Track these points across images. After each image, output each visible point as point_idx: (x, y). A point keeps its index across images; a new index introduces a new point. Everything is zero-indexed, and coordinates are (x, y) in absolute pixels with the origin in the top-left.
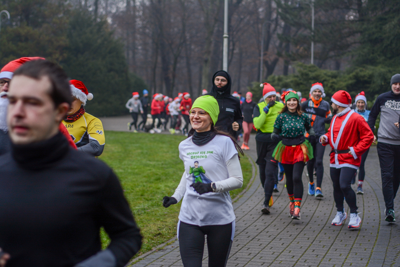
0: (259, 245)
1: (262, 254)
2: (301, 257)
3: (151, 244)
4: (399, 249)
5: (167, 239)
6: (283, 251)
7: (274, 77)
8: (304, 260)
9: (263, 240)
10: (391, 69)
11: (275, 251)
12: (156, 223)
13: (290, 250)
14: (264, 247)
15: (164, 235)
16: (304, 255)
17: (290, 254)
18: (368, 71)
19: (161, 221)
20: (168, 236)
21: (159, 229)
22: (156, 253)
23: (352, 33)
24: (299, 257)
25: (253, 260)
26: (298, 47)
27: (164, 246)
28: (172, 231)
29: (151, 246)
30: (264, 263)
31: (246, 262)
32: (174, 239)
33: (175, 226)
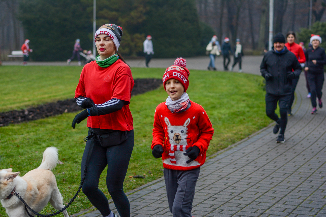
0: (285, 160)
1: (286, 166)
2: (317, 169)
6: (303, 165)
8: (320, 172)
11: (297, 164)
13: (310, 163)
14: (288, 161)
16: (320, 168)
17: (309, 167)
24: (316, 169)
25: (277, 171)
28: (215, 148)
30: (286, 174)
31: (271, 173)
32: (216, 154)
33: (219, 144)
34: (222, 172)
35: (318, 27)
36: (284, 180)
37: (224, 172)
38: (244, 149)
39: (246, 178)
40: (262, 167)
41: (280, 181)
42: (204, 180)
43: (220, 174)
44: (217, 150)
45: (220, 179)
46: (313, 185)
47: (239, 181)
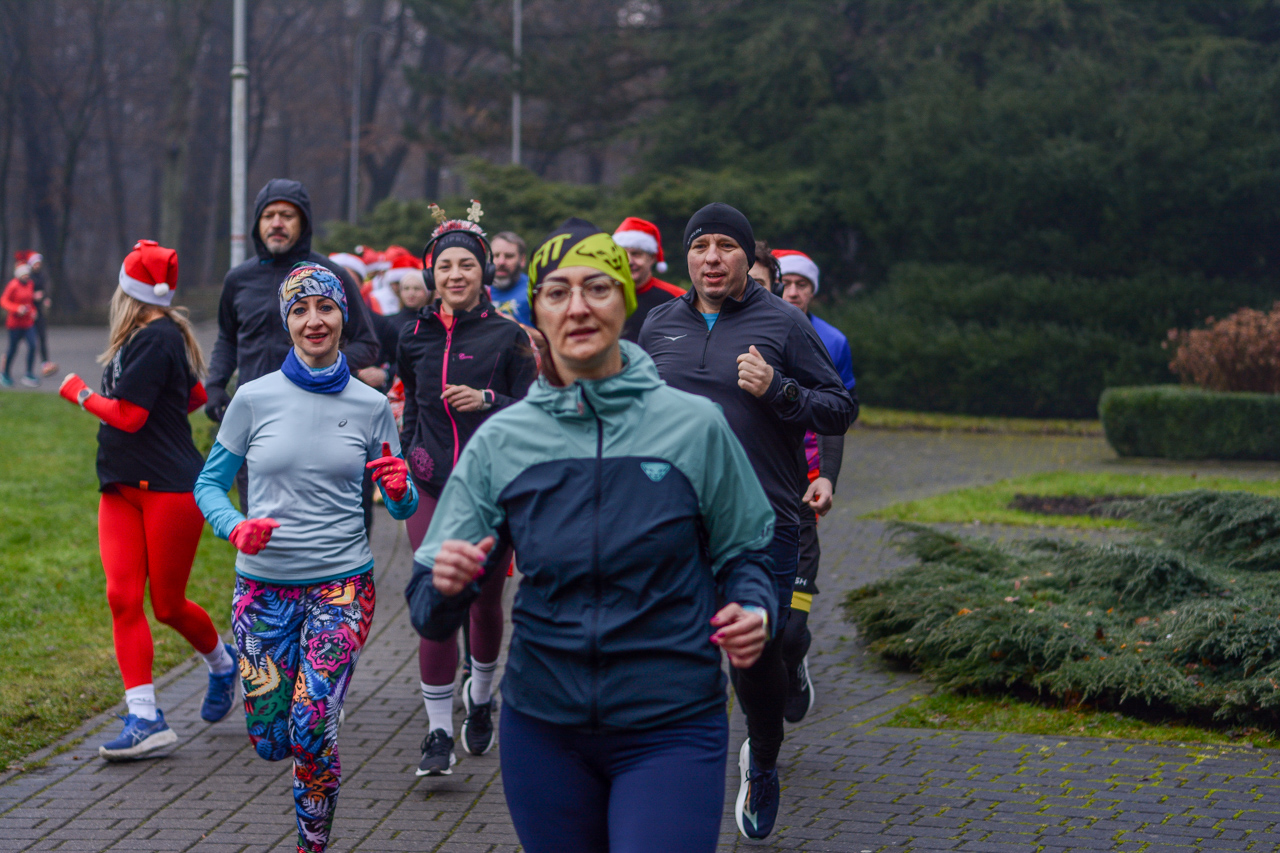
0: (361, 745)
1: (370, 771)
3: (4, 750)
4: (797, 744)
5: (58, 734)
7: (394, 207)
9: (373, 728)
10: (763, 180)
12: (19, 682)
14: (374, 749)
15: (46, 721)
18: (692, 186)
19: (36, 675)
20: (61, 725)
21: (30, 701)
22: (21, 781)
23: (639, 68)
24: (489, 778)
26: (471, 110)
27: (50, 756)
28: (72, 708)
29: (6, 757)
30: (376, 801)
32: (79, 732)
33: (83, 691)
34: (121, 806)
35: (394, 219)
36: (375, 827)
37: (127, 804)
38: (189, 705)
39: (225, 824)
40: (278, 777)
41: (362, 834)
42: (55, 843)
43: (115, 814)
44: (82, 717)
45: (123, 837)
46: (491, 840)
47: (201, 839)
